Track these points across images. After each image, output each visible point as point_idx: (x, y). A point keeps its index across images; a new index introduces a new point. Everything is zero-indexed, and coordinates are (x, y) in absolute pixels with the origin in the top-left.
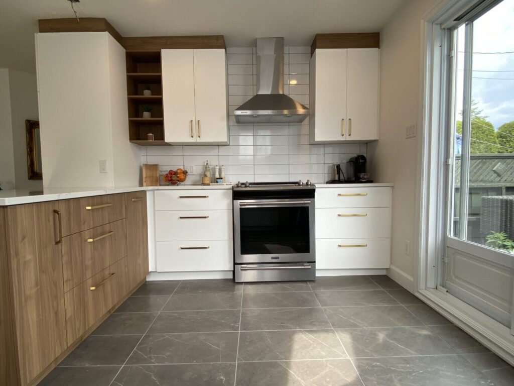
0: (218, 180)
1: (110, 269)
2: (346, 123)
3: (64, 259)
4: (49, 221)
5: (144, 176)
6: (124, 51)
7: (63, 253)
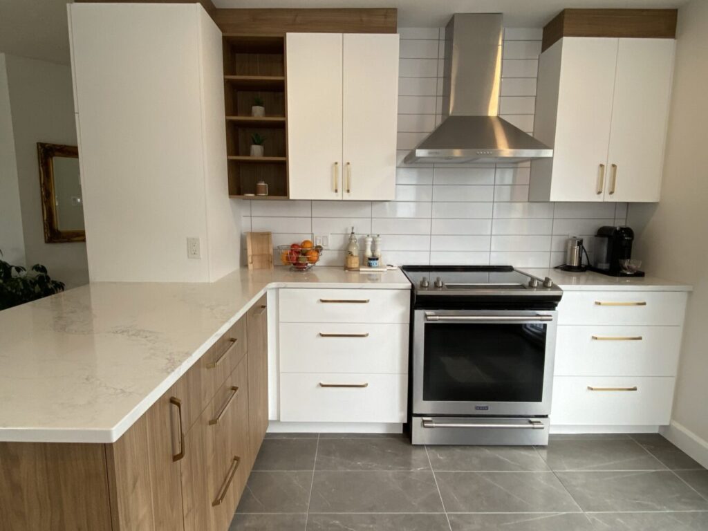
0: (372, 262)
2: (608, 171)
5: (250, 252)
6: (220, 34)
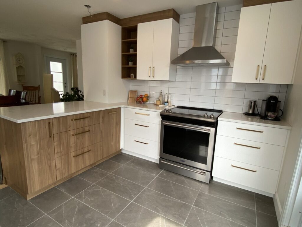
0: (165, 103)
1: (88, 148)
2: (262, 68)
3: (55, 144)
4: (46, 127)
5: (129, 97)
6: (121, 27)
7: (55, 140)
